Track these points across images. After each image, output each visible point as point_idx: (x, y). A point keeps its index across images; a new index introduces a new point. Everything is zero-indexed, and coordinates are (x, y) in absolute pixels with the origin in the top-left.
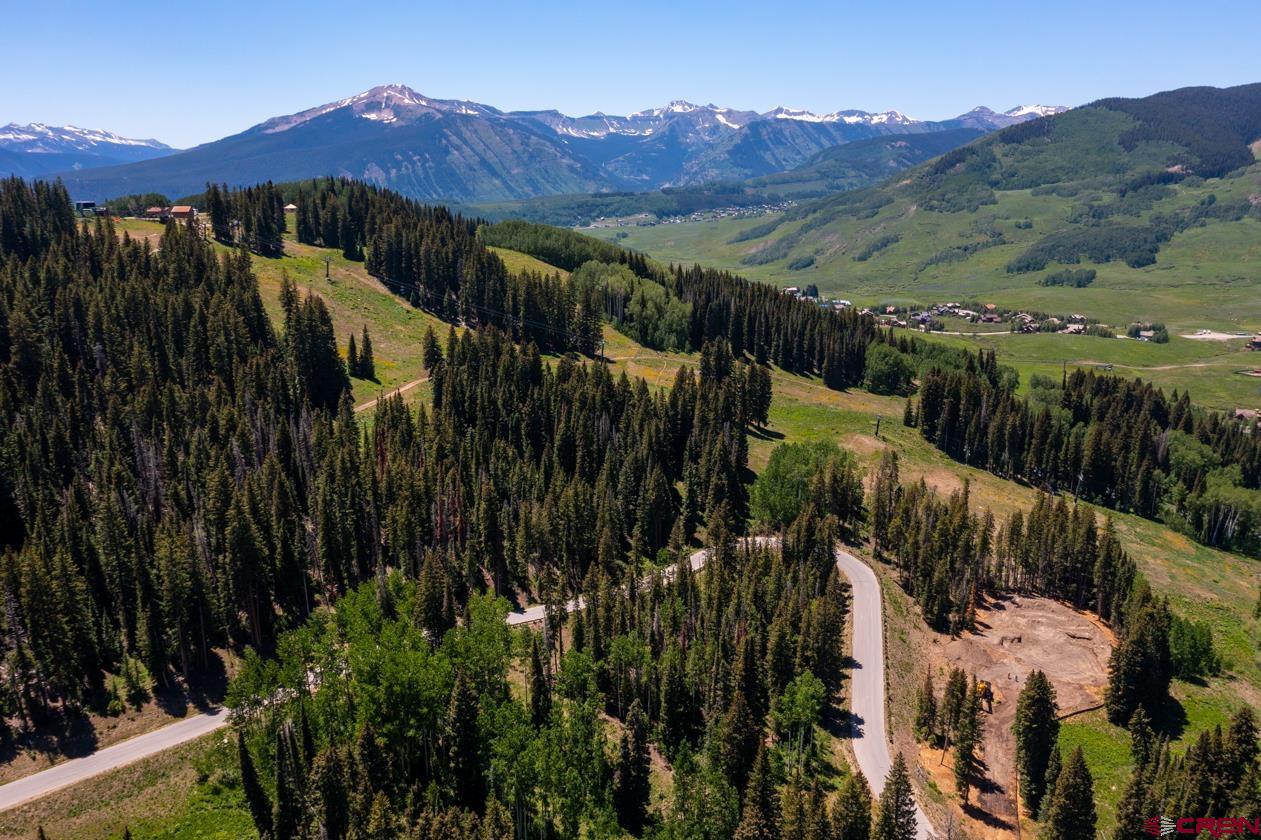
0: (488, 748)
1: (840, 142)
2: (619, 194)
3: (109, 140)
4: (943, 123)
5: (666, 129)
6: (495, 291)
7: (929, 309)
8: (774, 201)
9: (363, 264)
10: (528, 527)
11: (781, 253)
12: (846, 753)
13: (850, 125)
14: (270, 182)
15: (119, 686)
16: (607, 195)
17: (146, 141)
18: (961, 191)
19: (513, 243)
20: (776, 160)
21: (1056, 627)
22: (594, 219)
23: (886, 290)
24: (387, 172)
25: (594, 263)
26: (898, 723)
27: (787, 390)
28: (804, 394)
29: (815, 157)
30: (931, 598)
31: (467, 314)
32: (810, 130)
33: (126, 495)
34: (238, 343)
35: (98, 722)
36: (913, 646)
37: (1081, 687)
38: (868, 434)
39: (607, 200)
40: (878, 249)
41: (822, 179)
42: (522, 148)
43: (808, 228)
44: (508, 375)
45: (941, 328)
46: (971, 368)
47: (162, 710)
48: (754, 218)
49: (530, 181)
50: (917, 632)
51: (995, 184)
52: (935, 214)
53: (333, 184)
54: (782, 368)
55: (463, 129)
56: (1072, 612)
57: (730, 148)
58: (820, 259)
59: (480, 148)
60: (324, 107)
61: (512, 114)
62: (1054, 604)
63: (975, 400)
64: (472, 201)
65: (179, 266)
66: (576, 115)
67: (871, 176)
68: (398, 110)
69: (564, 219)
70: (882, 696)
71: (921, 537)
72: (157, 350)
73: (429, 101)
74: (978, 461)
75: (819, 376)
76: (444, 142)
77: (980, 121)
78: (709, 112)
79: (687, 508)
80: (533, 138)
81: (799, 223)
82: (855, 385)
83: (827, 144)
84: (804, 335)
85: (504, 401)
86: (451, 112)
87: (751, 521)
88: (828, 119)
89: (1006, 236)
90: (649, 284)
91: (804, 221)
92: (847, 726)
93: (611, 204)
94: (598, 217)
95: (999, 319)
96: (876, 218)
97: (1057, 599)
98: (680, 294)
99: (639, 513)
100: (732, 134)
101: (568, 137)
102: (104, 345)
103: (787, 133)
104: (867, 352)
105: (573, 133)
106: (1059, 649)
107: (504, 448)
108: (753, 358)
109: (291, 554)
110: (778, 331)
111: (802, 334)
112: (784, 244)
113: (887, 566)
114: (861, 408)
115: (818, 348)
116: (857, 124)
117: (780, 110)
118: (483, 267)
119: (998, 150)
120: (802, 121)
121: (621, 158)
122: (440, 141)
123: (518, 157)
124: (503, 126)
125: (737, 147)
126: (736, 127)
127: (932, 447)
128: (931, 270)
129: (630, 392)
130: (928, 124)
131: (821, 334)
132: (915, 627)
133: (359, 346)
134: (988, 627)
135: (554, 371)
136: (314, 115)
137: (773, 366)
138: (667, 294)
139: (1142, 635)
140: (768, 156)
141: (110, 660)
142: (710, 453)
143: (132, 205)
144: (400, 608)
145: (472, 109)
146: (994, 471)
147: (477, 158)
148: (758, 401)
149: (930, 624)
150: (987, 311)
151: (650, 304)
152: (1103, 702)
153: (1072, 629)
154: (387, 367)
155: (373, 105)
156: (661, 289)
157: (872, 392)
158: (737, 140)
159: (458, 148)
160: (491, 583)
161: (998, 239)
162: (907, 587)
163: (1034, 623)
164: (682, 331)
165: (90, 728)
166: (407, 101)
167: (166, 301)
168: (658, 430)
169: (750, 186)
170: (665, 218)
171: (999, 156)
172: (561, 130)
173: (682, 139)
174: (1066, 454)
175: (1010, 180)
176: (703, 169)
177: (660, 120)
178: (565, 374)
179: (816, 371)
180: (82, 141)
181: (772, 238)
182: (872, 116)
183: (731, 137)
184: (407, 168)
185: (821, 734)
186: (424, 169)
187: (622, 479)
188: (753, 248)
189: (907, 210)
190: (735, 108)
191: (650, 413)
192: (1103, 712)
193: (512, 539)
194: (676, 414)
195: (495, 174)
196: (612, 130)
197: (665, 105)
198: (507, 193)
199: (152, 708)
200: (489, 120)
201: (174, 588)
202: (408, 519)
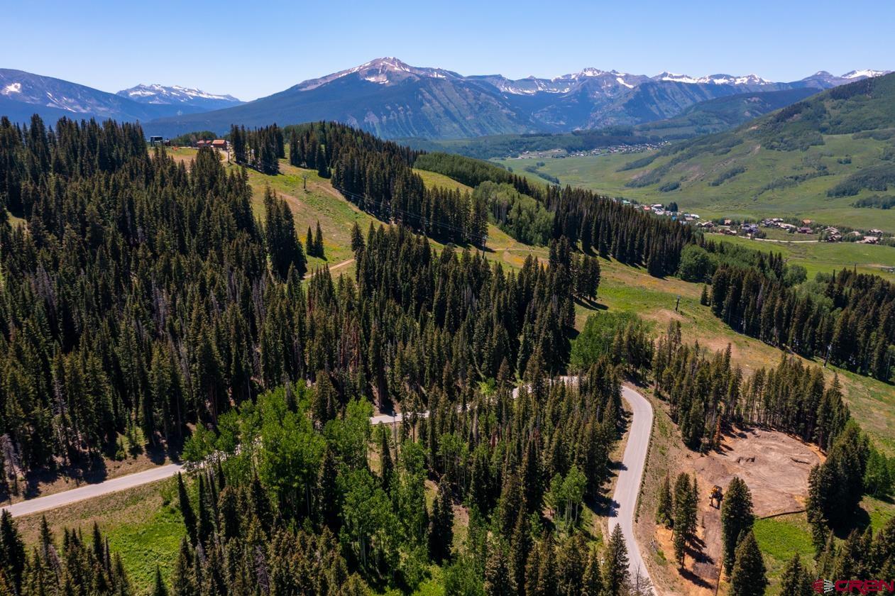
0: (342, 498)
1: (710, 98)
2: (541, 135)
3: (201, 95)
4: (792, 84)
5: (579, 88)
6: (415, 201)
7: (759, 223)
8: (655, 141)
9: (330, 180)
10: (402, 359)
11: (656, 179)
12: (602, 526)
13: (718, 85)
14: (275, 125)
15: (124, 443)
16: (532, 135)
17: (224, 96)
18: (796, 135)
19: (437, 168)
20: (660, 111)
21: (784, 453)
22: (521, 153)
23: (732, 207)
24: (380, 118)
25: (488, 183)
26: (645, 510)
27: (618, 276)
28: (631, 279)
29: (688, 109)
30: (688, 426)
31: (396, 216)
32: (687, 88)
33: (140, 324)
34: (229, 230)
35: (109, 463)
36: (670, 458)
37: (792, 496)
38: (671, 309)
39: (531, 139)
40: (728, 177)
41: (692, 125)
42: (474, 102)
43: (678, 160)
44: (406, 258)
45: (764, 236)
46: (762, 265)
47: (149, 460)
48: (638, 154)
49: (480, 126)
50: (676, 450)
51: (824, 130)
52: (775, 151)
53: (324, 126)
54: (618, 260)
55: (434, 88)
56: (798, 443)
57: (626, 102)
58: (683, 184)
59: (445, 101)
60: (340, 73)
61: (469, 77)
62: (785, 437)
63: (755, 288)
64: (437, 139)
65: (201, 178)
66: (514, 78)
67: (731, 123)
68: (389, 75)
69: (500, 152)
70: (637, 490)
71: (684, 382)
72: (180, 232)
73: (412, 68)
74: (753, 332)
75: (645, 267)
76: (420, 97)
77: (820, 82)
78: (612, 76)
79: (522, 353)
80: (483, 95)
81: (671, 157)
82: (672, 275)
83: (699, 99)
84: (635, 237)
85: (402, 274)
86: (427, 77)
87: (570, 365)
88: (702, 81)
89: (830, 170)
90: (526, 197)
91: (674, 156)
92: (606, 508)
93: (534, 142)
94: (525, 151)
95: (811, 231)
96: (729, 154)
97: (790, 433)
98: (548, 206)
99: (486, 355)
100: (628, 92)
101: (508, 94)
102: (144, 228)
103: (669, 91)
104: (682, 251)
105: (512, 91)
106: (782, 469)
107: (394, 306)
108: (597, 252)
109: (241, 366)
110: (616, 234)
111: (634, 237)
112: (658, 173)
113: (663, 402)
114: (672, 291)
115: (646, 247)
116: (724, 85)
117: (665, 75)
118: (408, 184)
119: (828, 105)
120: (680, 83)
121: (545, 109)
122: (417, 96)
123: (472, 108)
124: (461, 86)
125: (630, 101)
126: (631, 87)
127: (719, 320)
128: (768, 194)
129: (490, 272)
130: (779, 84)
131: (649, 236)
132: (675, 445)
133: (314, 235)
134: (731, 449)
135: (439, 255)
136: (333, 78)
137: (611, 258)
138: (538, 206)
139: (834, 460)
140: (653, 108)
141: (120, 426)
142: (541, 316)
143: (193, 139)
144: (301, 405)
145: (441, 74)
146: (764, 340)
147: (443, 109)
148: (590, 282)
149: (686, 445)
150: (803, 224)
151: (524, 212)
152: (805, 509)
153: (796, 455)
154: (334, 250)
155: (373, 71)
156: (535, 201)
157: (684, 280)
158: (631, 97)
159: (429, 102)
160: (377, 395)
161: (824, 171)
162: (674, 418)
163: (767, 449)
164: (547, 231)
165: (103, 467)
166: (396, 69)
167: (187, 202)
168: (505, 299)
169: (638, 130)
170: (573, 152)
171: (829, 109)
172: (503, 89)
173: (590, 96)
174: (821, 330)
175: (837, 127)
176: (604, 117)
177: (575, 82)
178: (447, 257)
179: (644, 263)
180: (183, 96)
181: (649, 169)
182: (735, 78)
183: (627, 95)
184: (393, 115)
185: (587, 511)
186: (406, 116)
187: (476, 331)
188: (635, 175)
189: (753, 149)
190: (632, 73)
191: (501, 286)
192: (805, 515)
193: (392, 365)
194: (522, 288)
195: (455, 120)
196: (540, 89)
197: (579, 71)
198: (463, 133)
199: (143, 457)
200: (452, 82)
201: (161, 382)
202: (319, 349)
